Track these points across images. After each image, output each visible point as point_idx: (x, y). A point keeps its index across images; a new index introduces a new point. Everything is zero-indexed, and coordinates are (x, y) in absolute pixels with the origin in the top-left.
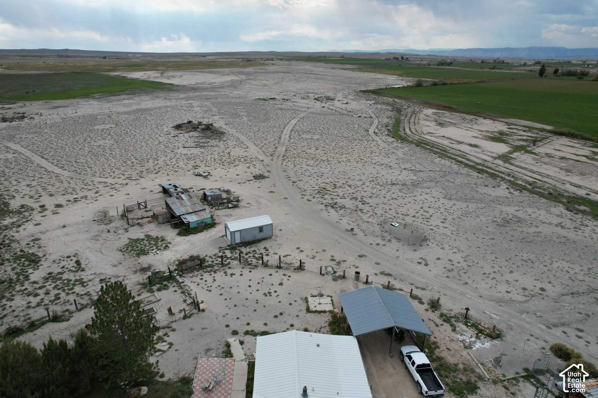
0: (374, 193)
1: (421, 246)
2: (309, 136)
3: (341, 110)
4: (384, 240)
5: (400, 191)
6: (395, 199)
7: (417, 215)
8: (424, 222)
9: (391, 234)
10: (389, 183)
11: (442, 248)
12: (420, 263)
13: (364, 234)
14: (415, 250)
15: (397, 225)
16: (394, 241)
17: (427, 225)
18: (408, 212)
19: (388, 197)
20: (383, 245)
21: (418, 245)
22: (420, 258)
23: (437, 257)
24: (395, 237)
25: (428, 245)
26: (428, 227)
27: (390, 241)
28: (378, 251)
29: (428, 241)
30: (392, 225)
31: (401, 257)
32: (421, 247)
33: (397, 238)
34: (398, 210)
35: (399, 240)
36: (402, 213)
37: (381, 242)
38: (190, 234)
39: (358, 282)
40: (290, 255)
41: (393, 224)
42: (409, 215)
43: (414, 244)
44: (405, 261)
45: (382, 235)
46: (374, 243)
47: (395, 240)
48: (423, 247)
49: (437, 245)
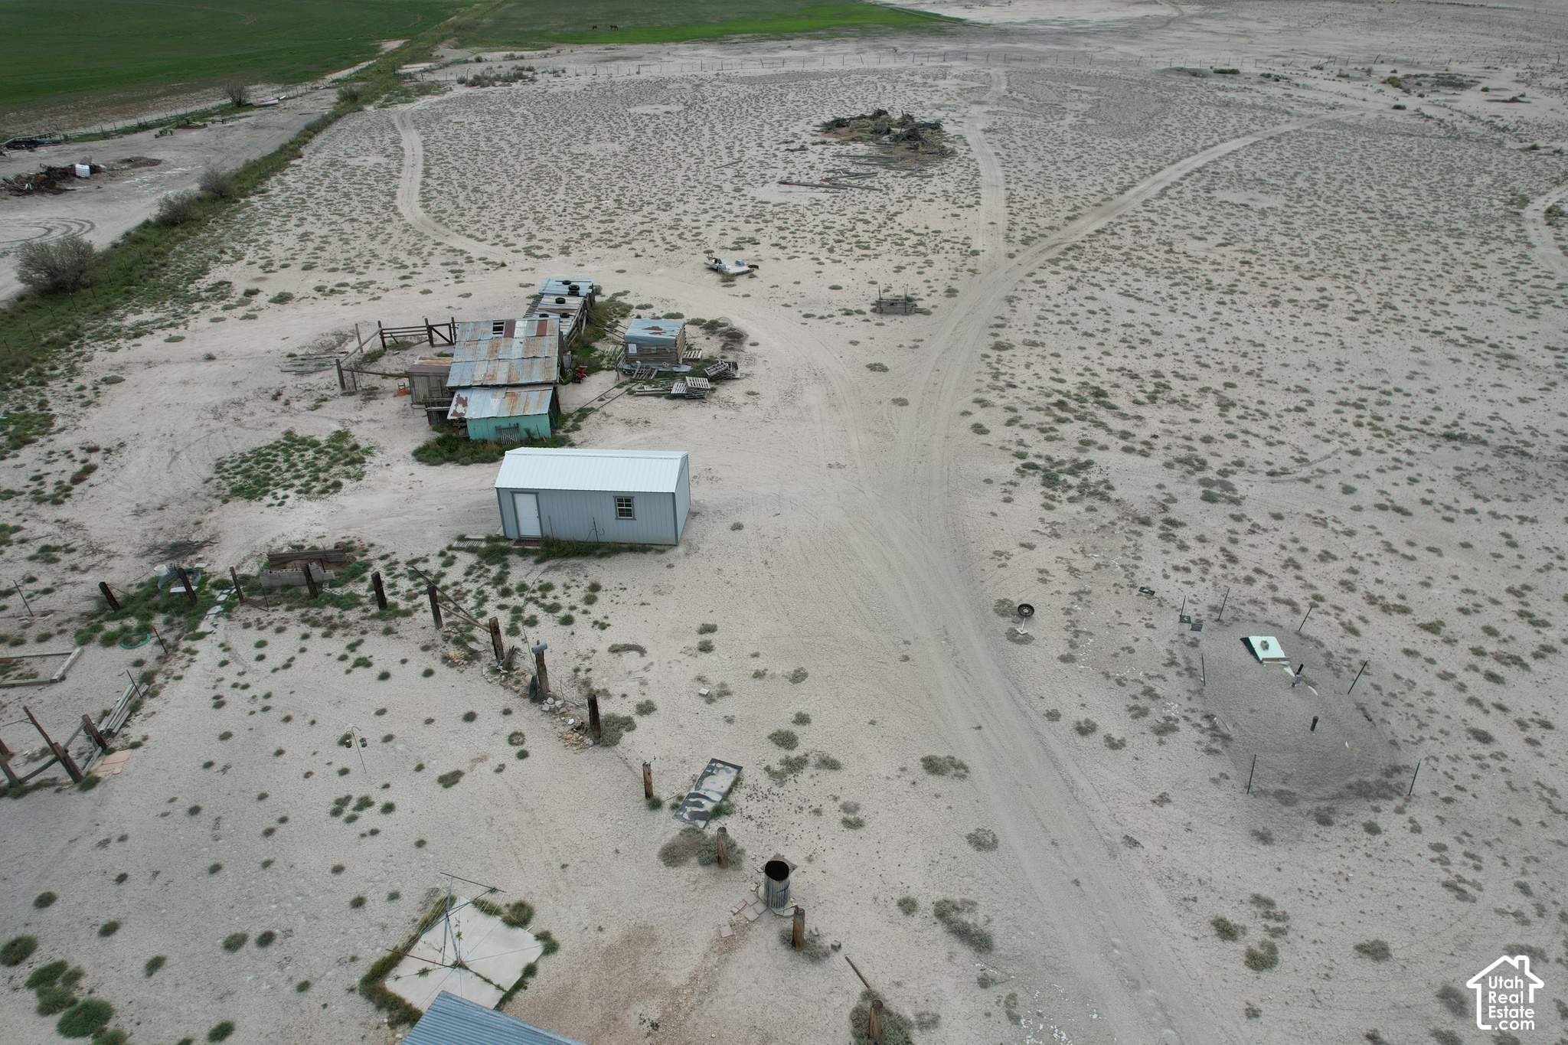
0: (1310, 458)
1: (1324, 820)
2: (1239, 198)
3: (1466, 123)
4: (1139, 713)
5: (1459, 478)
6: (1399, 510)
7: (1458, 625)
8: (1463, 677)
9: (1200, 692)
10: (1437, 427)
11: (1455, 888)
12: (1226, 931)
13: (1064, 649)
14: (1265, 838)
15: (1276, 650)
16: (1187, 735)
17: (1473, 701)
18: (1416, 597)
19: (1367, 494)
20: (1108, 739)
21: (1306, 806)
22: (1257, 900)
23: (1371, 933)
24: (1209, 717)
25: (1372, 829)
26: (1472, 712)
27: (1166, 729)
28: (1055, 764)
29: (1388, 807)
30: (1246, 642)
31: (1151, 847)
32: (1313, 827)
33: (1214, 727)
34: (1366, 568)
35: (1218, 738)
36: (1377, 590)
37: (1112, 721)
38: (448, 460)
39: (766, 917)
40: (642, 651)
41: (1256, 641)
42: (1405, 611)
43: (1285, 798)
44: (1150, 885)
45: (1150, 684)
46: (1074, 714)
47: (1195, 734)
48: (1334, 833)
49: (1439, 847)
